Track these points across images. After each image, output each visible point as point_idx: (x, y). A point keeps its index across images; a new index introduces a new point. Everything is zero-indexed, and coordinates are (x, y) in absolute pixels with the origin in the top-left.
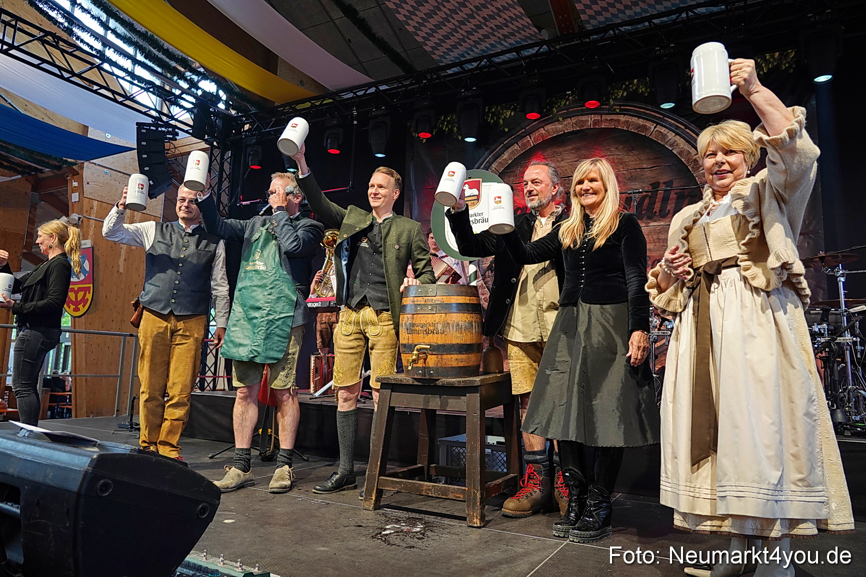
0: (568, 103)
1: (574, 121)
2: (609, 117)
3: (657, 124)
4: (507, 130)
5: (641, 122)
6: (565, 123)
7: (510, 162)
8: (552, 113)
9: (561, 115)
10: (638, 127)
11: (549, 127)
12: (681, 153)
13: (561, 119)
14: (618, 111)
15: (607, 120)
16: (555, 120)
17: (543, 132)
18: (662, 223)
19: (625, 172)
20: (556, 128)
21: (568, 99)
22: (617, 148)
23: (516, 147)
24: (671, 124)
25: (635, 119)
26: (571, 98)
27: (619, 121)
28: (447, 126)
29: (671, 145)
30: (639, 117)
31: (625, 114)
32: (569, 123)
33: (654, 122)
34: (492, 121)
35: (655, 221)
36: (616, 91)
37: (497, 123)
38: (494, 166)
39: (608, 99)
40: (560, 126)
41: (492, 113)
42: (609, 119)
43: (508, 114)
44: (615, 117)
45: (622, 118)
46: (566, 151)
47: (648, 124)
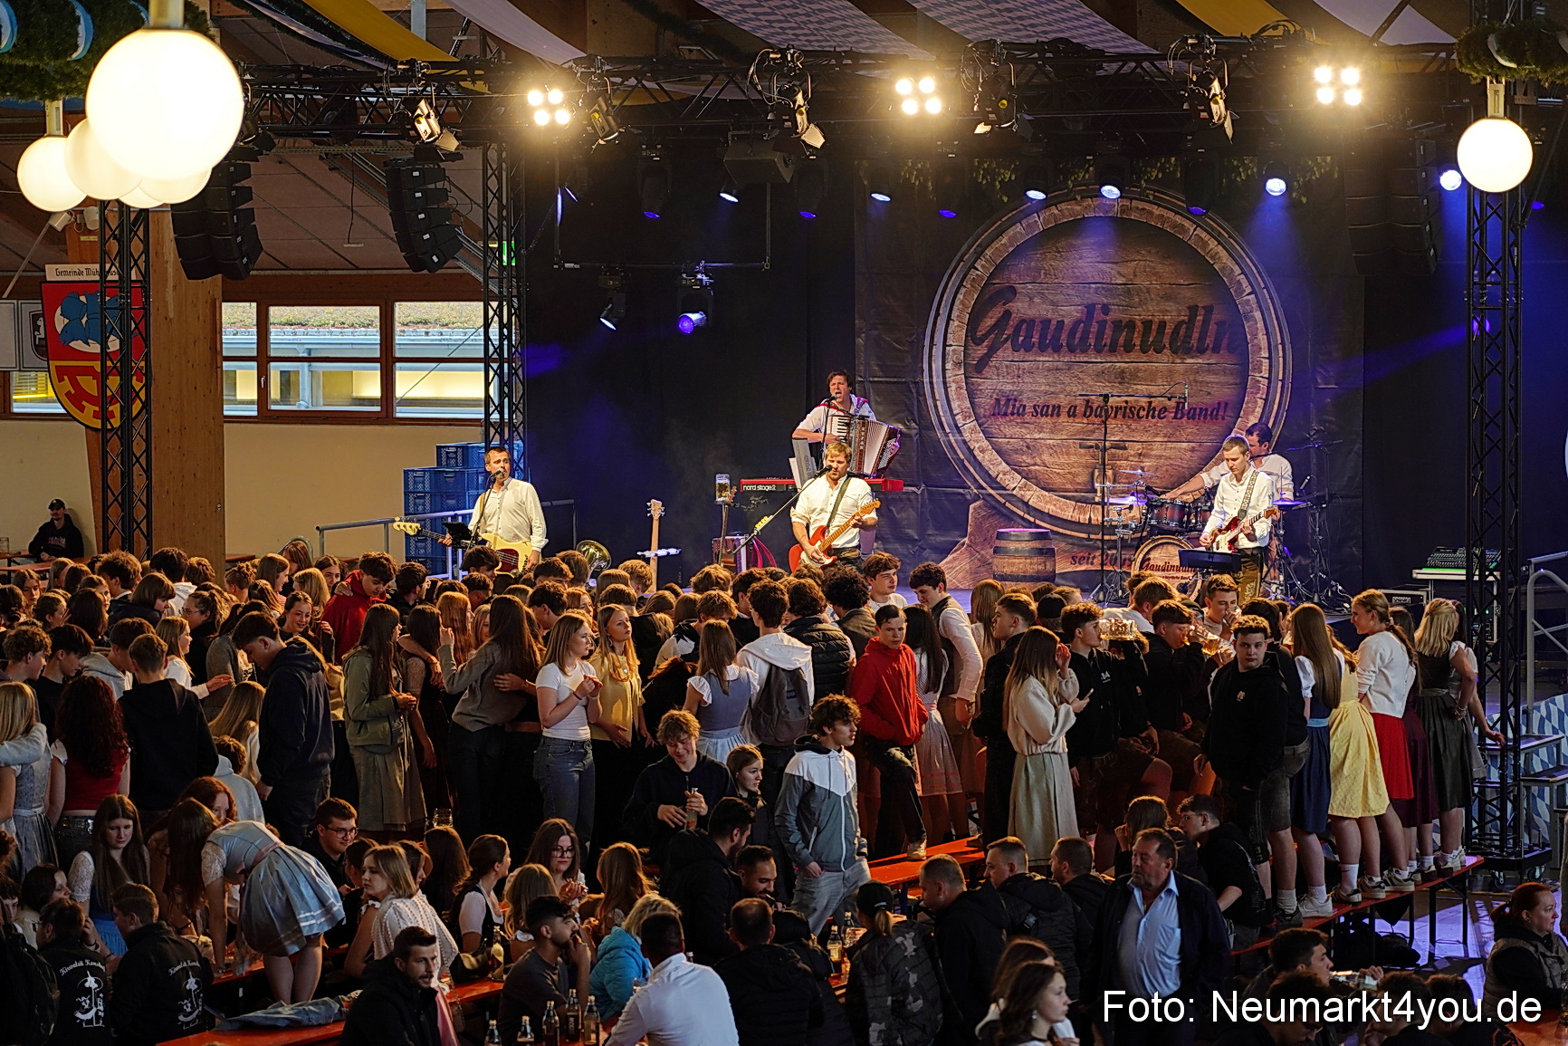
0: (1087, 176)
1: (1096, 203)
2: (1141, 205)
3: (1198, 226)
4: (1005, 199)
5: (1178, 219)
6: (1084, 204)
7: (1011, 249)
8: (1067, 187)
9: (1079, 192)
10: (1175, 225)
11: (1063, 206)
12: (1223, 269)
13: (1079, 198)
14: (1151, 198)
15: (1137, 208)
16: (1069, 198)
17: (1056, 212)
18: (1200, 361)
19: (1158, 287)
20: (1073, 210)
21: (1087, 171)
22: (1149, 252)
23: (1018, 228)
24: (1213, 229)
25: (1171, 215)
26: (1091, 169)
27: (1151, 213)
28: (917, 177)
29: (1212, 258)
30: (1176, 213)
31: (1159, 206)
32: (1090, 206)
33: (1194, 223)
34: (984, 182)
35: (1192, 358)
36: (1149, 169)
37: (991, 184)
38: (988, 252)
39: (1139, 179)
40: (1078, 208)
41: (984, 169)
42: (1140, 207)
43: (1008, 176)
44: (1147, 206)
45: (1157, 211)
46: (1086, 245)
47: (1187, 224)
